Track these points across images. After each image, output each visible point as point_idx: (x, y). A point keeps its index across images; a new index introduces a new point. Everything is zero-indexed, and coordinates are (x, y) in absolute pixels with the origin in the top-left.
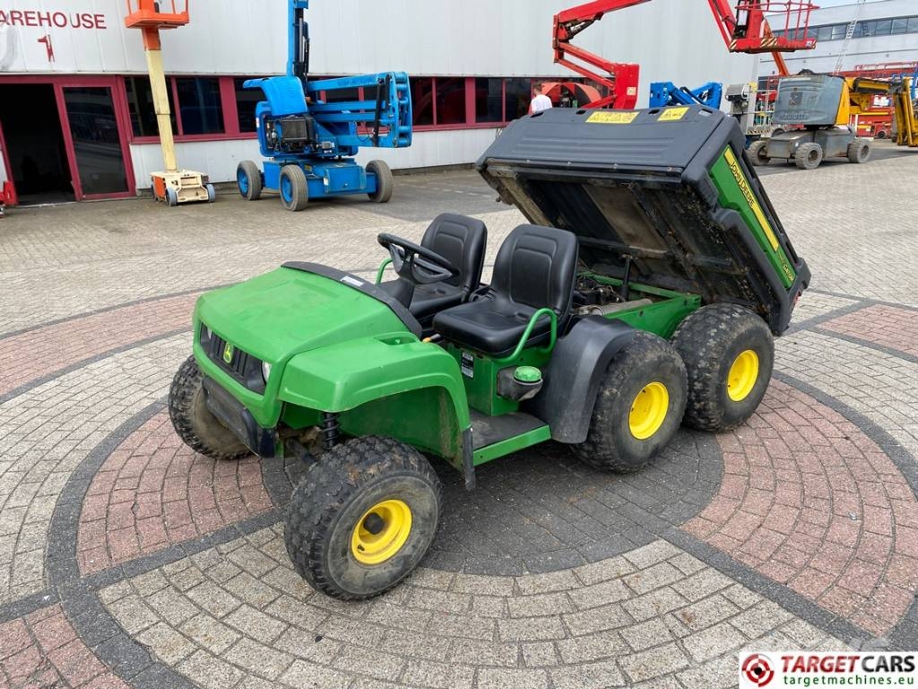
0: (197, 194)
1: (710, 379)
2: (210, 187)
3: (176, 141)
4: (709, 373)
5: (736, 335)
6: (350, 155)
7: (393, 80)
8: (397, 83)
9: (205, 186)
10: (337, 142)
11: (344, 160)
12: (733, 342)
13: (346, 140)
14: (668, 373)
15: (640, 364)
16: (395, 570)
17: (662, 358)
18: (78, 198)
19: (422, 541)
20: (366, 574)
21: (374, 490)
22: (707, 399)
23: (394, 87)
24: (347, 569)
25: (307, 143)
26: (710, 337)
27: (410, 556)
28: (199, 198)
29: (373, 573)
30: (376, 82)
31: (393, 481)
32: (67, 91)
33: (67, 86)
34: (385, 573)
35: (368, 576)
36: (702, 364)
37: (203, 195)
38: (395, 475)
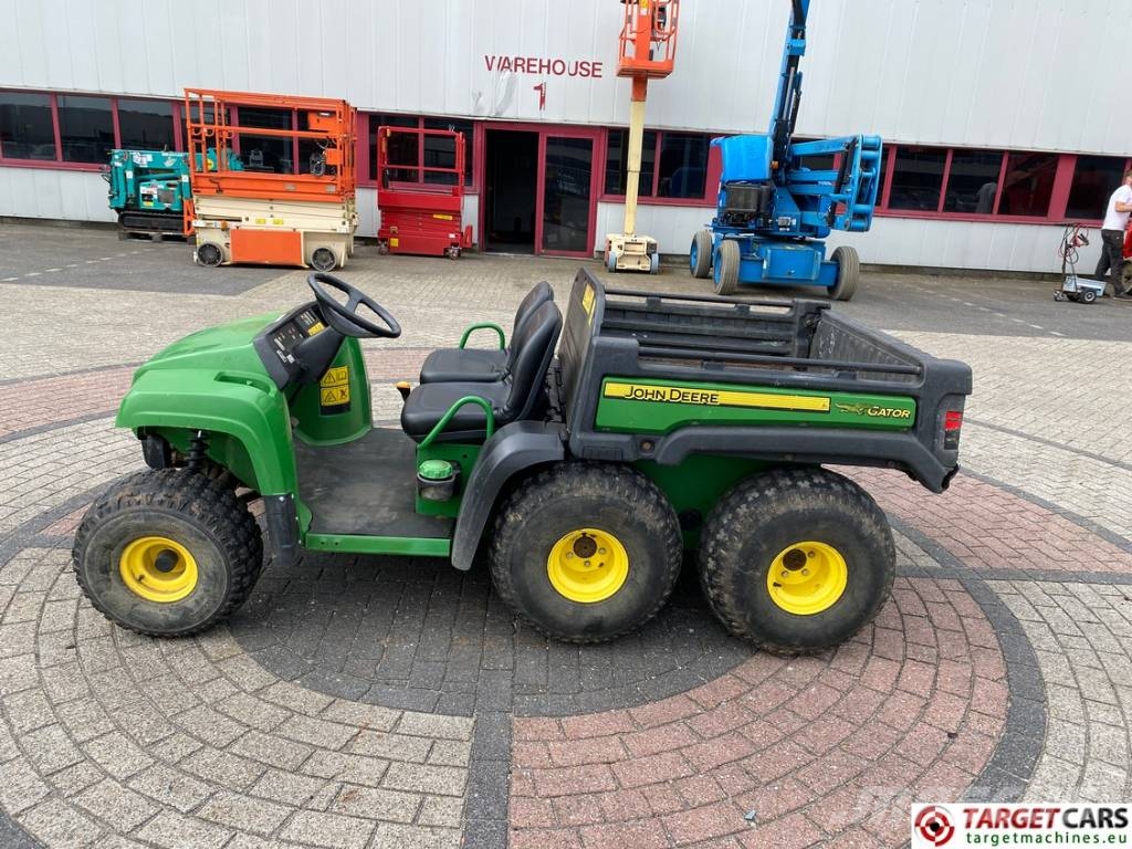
0: (639, 263)
1: (724, 559)
2: (655, 257)
3: (640, 203)
4: (726, 550)
5: (782, 510)
6: (816, 236)
7: (859, 145)
8: (864, 149)
9: (649, 255)
10: (800, 220)
11: (810, 243)
12: (773, 519)
13: (813, 218)
14: (619, 524)
15: (565, 495)
16: (173, 617)
17: (607, 500)
18: (536, 252)
19: (206, 600)
20: (135, 605)
21: (135, 518)
22: (721, 587)
23: (859, 154)
24: (109, 588)
25: (757, 215)
26: (746, 502)
27: (191, 610)
28: (640, 267)
29: (145, 608)
30: (843, 148)
31: (162, 518)
32: (551, 141)
33: (551, 135)
34: (161, 616)
35: (136, 608)
36: (721, 535)
37: (645, 265)
38: (164, 512)
